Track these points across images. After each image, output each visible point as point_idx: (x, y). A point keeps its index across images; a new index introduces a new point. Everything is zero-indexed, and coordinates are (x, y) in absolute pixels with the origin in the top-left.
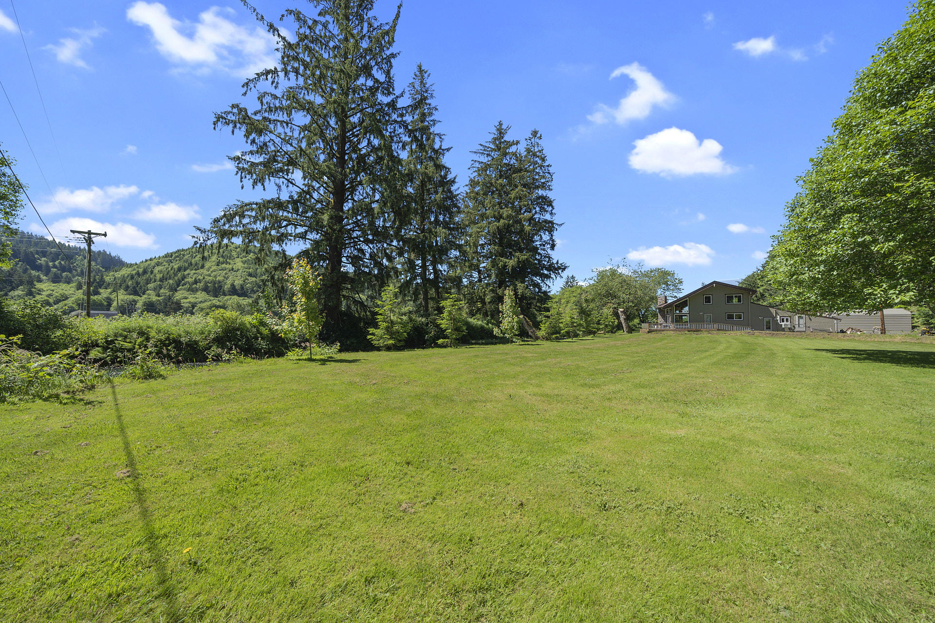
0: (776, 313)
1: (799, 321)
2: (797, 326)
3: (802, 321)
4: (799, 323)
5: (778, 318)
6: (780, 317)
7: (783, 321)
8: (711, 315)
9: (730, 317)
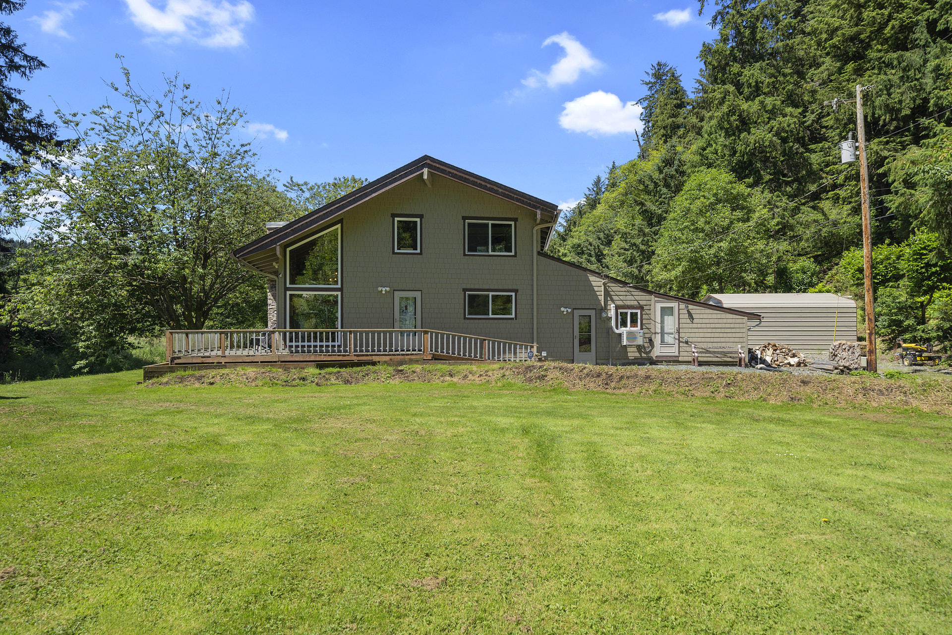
0: (607, 294)
1: (662, 322)
2: (657, 340)
3: (670, 323)
4: (662, 328)
5: (612, 313)
6: (617, 308)
7: (624, 324)
8: (418, 295)
9: (477, 304)
